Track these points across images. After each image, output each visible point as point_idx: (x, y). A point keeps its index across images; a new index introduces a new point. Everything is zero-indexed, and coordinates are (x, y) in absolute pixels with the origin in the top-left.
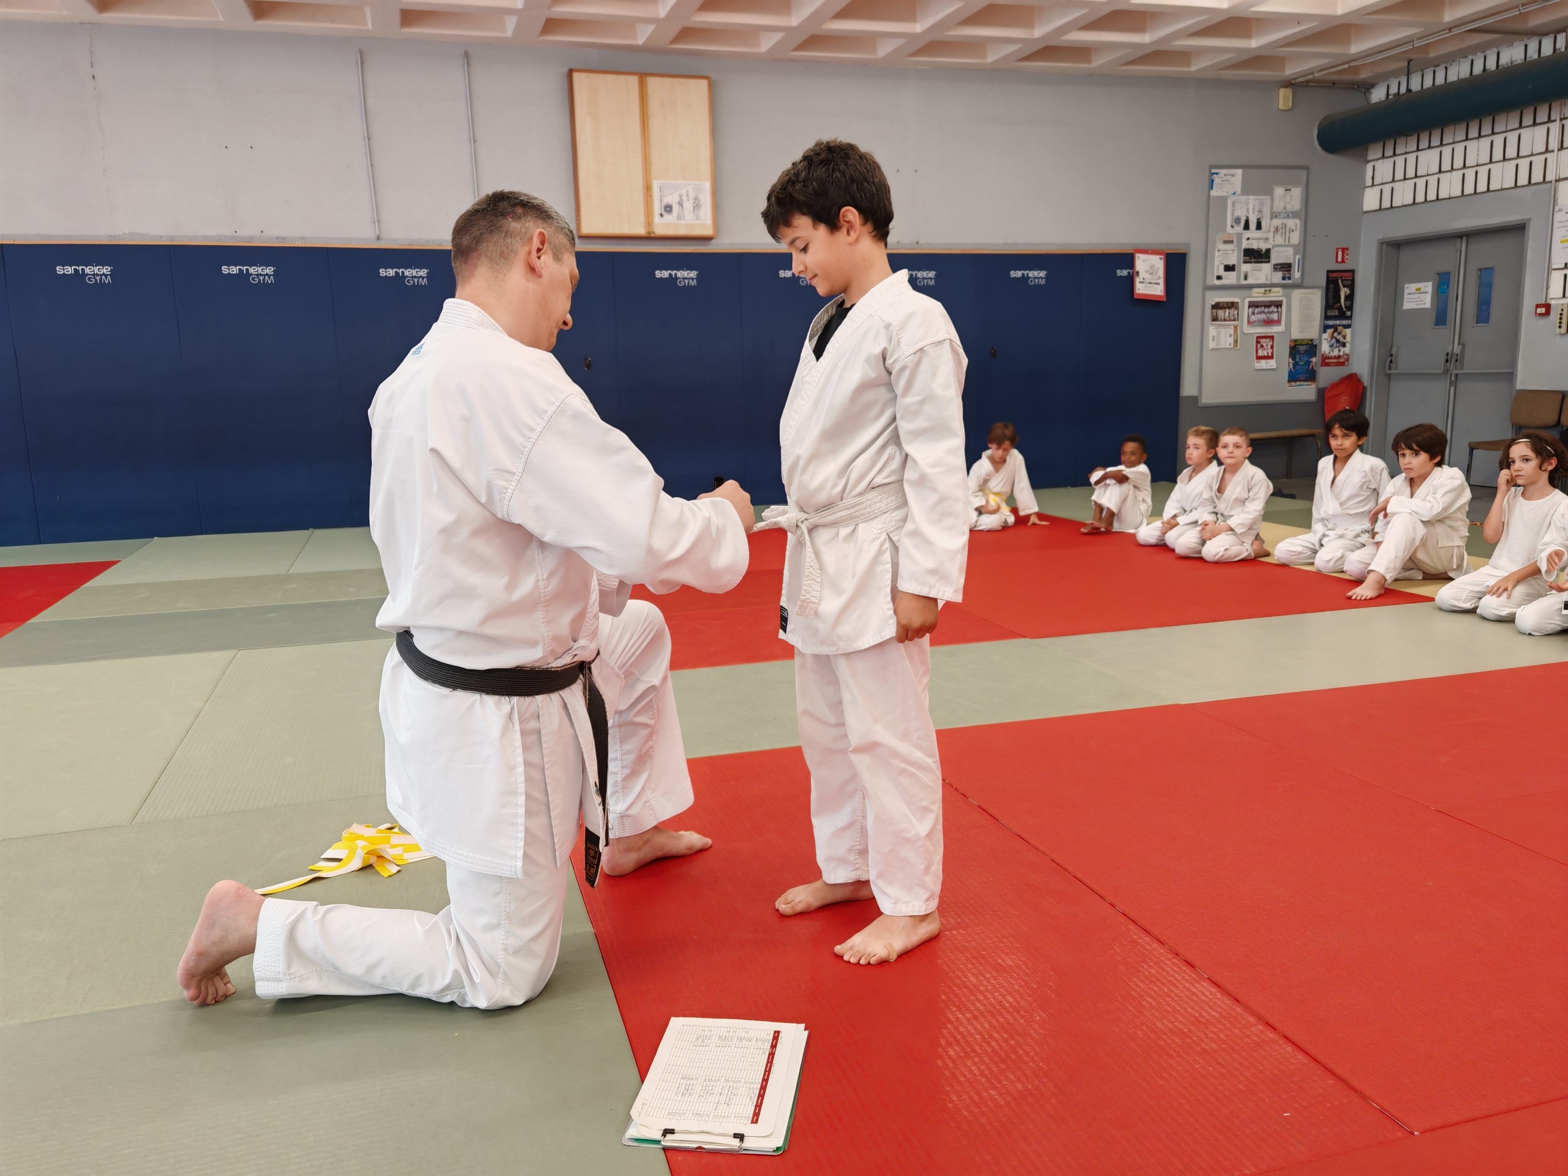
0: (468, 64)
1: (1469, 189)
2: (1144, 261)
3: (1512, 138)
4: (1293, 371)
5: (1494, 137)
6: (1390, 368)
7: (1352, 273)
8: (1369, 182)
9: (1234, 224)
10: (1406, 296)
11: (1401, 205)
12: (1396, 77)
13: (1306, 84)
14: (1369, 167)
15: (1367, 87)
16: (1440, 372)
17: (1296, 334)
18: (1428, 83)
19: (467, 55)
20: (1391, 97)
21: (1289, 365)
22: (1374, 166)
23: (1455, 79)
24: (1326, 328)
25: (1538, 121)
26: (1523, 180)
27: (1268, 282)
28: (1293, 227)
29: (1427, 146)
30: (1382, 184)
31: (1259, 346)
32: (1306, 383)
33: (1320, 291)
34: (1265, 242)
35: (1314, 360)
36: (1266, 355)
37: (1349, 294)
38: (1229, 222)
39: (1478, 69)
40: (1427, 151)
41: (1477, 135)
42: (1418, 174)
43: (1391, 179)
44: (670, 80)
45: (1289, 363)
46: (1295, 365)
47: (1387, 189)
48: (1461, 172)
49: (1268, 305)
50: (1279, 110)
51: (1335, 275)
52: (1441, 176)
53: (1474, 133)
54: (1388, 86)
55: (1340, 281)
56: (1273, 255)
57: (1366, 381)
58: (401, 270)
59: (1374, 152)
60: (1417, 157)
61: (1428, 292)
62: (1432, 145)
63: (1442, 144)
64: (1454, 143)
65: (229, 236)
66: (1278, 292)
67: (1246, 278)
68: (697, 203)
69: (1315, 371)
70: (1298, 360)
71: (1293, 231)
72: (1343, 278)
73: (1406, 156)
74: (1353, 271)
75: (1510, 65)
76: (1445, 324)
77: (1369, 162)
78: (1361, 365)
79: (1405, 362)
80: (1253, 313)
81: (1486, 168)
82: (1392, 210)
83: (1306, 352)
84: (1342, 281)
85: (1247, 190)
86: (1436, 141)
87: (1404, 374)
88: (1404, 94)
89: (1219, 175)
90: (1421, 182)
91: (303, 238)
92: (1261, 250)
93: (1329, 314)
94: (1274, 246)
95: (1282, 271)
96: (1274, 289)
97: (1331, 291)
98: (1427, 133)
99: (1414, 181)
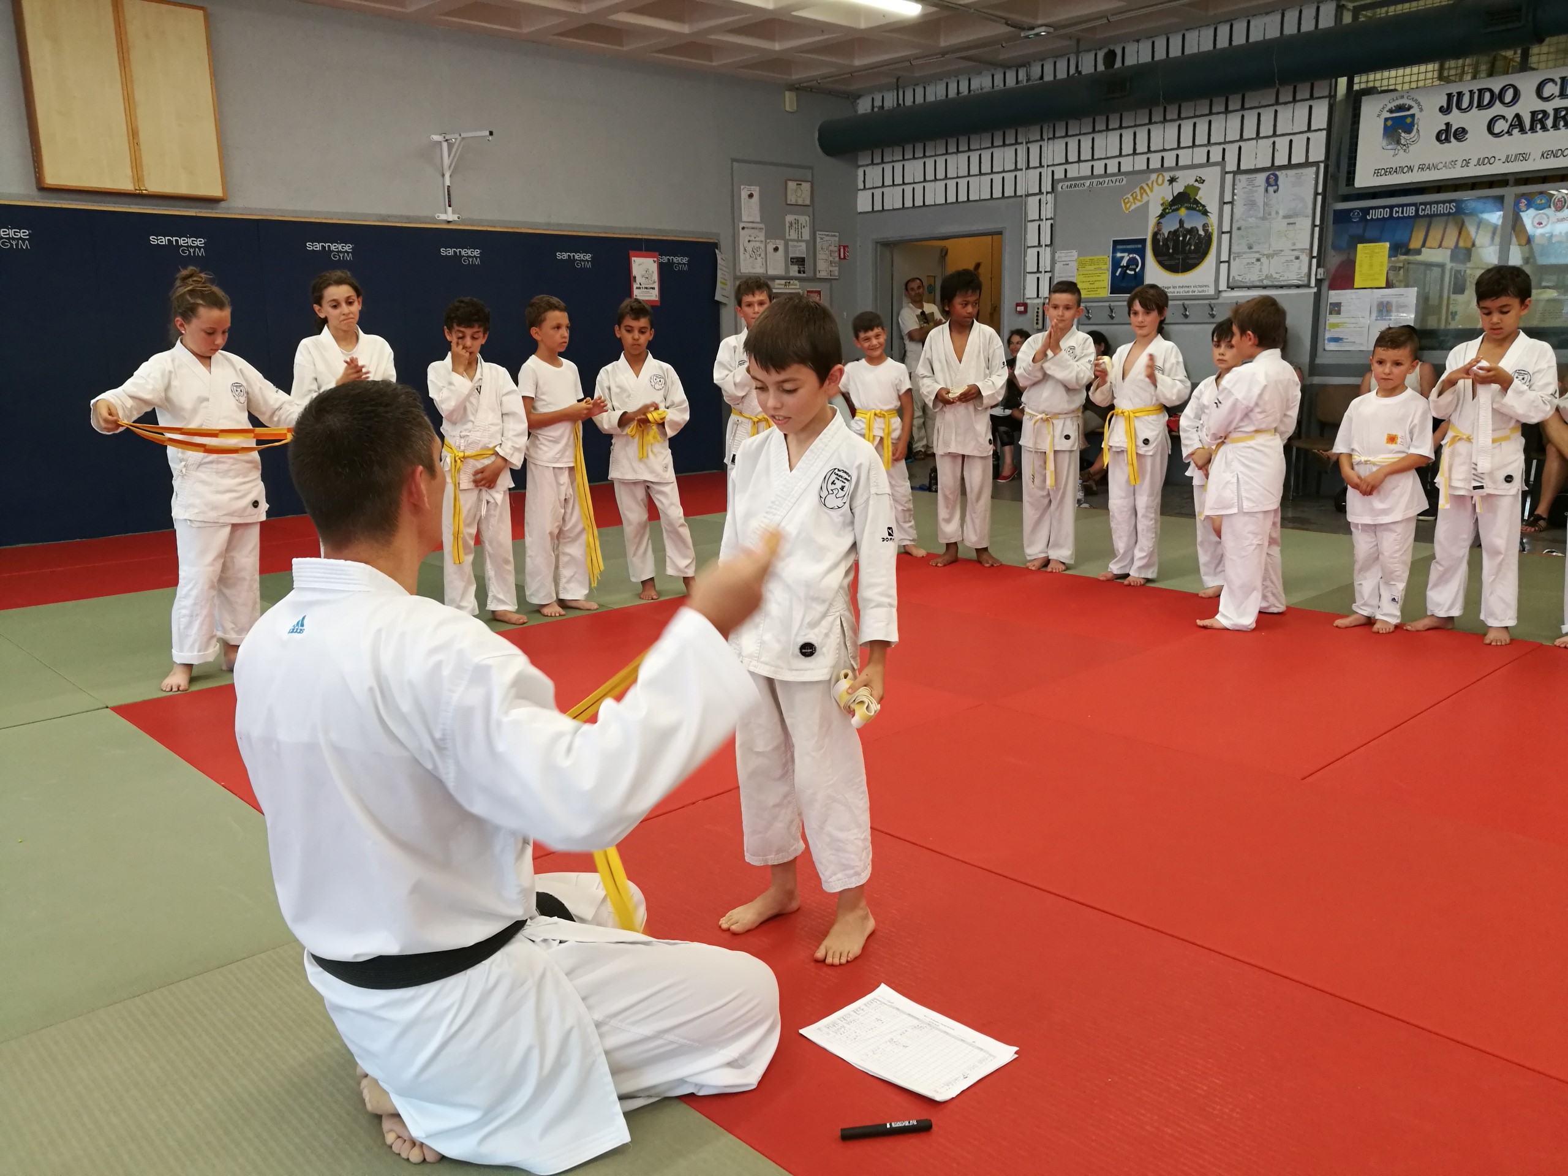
1: (951, 198)
2: (639, 262)
3: (986, 156)
5: (970, 153)
8: (861, 186)
11: (891, 208)
12: (880, 91)
13: (810, 90)
14: (860, 172)
15: (855, 97)
18: (909, 102)
20: (876, 110)
22: (864, 171)
23: (933, 99)
25: (1007, 142)
26: (997, 194)
27: (787, 275)
28: (804, 224)
29: (911, 157)
30: (873, 188)
39: (952, 93)
40: (912, 161)
41: (955, 151)
42: (906, 181)
43: (881, 185)
47: (878, 193)
48: (943, 183)
50: (787, 112)
52: (926, 185)
53: (952, 148)
54: (873, 99)
56: (790, 249)
59: (864, 159)
60: (903, 166)
62: (916, 156)
63: (924, 156)
64: (936, 155)
66: (796, 285)
71: (804, 227)
73: (893, 164)
75: (980, 92)
77: (859, 166)
81: (965, 180)
82: (884, 213)
86: (919, 154)
88: (894, 108)
90: (908, 189)
94: (790, 241)
95: (798, 265)
96: (792, 282)
99: (902, 187)
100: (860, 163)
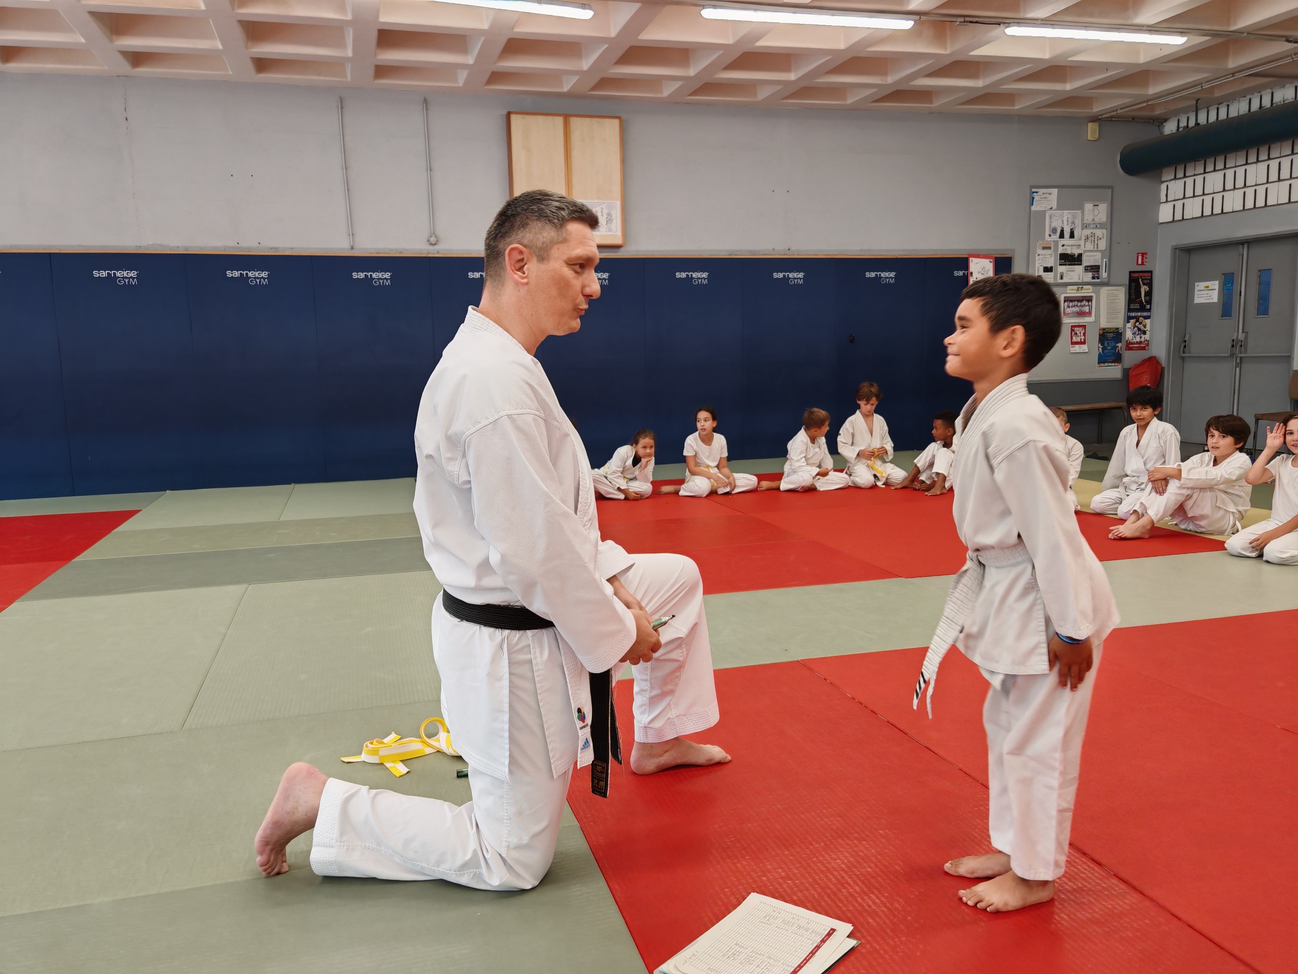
0: (426, 108)
1: (1249, 204)
2: (977, 264)
3: (1286, 162)
4: (1102, 354)
5: (1270, 162)
6: (1184, 353)
7: (1150, 274)
8: (1163, 199)
9: (1051, 233)
10: (1196, 293)
11: (1191, 217)
12: (1186, 113)
13: (1110, 119)
14: (1164, 186)
15: (1161, 121)
16: (1227, 355)
17: (1104, 324)
18: (1213, 118)
19: (425, 101)
20: (1181, 129)
21: (1099, 349)
22: (1167, 186)
23: (1236, 114)
24: (1129, 319)
27: (1080, 281)
28: (1101, 236)
29: (1212, 169)
30: (1175, 200)
31: (1073, 334)
32: (1113, 364)
33: (1124, 288)
34: (1077, 248)
35: (1119, 345)
36: (1079, 341)
37: (1148, 291)
38: (1047, 232)
39: (1255, 106)
40: (1213, 173)
41: (1256, 161)
42: (1206, 192)
43: (1182, 197)
44: (588, 120)
45: (1099, 347)
46: (1104, 349)
47: (1179, 205)
48: (1243, 191)
49: (1080, 300)
50: (1089, 140)
51: (1136, 275)
52: (1225, 194)
53: (1252, 158)
54: (1179, 120)
55: (1140, 280)
56: (1084, 258)
57: (1163, 362)
58: (369, 273)
59: (1168, 175)
60: (1204, 178)
61: (1215, 289)
62: (1217, 169)
63: (1225, 168)
64: (1236, 167)
65: (232, 247)
66: (1089, 289)
67: (1062, 278)
68: (609, 217)
69: (1121, 354)
70: (1106, 345)
71: (1101, 239)
72: (1143, 278)
73: (1195, 177)
74: (1151, 272)
75: (1282, 103)
76: (1230, 316)
77: (1163, 182)
78: (1159, 349)
79: (1195, 348)
80: (1069, 307)
81: (1264, 187)
82: (1184, 222)
83: (1113, 339)
84: (1142, 280)
85: (1061, 206)
86: (1220, 165)
87: (1195, 357)
88: (1194, 127)
89: (1038, 194)
91: (292, 248)
92: (1075, 255)
93: (1132, 307)
94: (1085, 251)
95: (1092, 272)
96: (1085, 287)
97: (1133, 288)
98: (1213, 159)
99: (1202, 198)
100: (1163, 179)
